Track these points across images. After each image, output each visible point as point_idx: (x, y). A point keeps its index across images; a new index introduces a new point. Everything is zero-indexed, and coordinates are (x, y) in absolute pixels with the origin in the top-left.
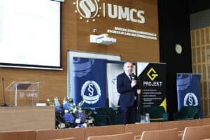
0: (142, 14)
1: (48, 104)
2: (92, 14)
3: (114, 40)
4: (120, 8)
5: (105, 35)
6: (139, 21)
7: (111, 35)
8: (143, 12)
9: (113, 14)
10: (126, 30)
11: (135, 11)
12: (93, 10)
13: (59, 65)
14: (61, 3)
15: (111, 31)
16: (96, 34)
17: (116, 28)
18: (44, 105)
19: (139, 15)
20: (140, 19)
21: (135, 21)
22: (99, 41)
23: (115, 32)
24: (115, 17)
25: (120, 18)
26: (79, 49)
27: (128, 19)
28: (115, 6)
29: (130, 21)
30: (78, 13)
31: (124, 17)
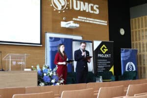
0: (97, 8)
1: (32, 70)
2: (63, 7)
3: (78, 25)
4: (82, 3)
5: (71, 22)
6: (95, 12)
7: (75, 22)
8: (98, 6)
9: (77, 7)
10: (85, 18)
11: (92, 5)
12: (63, 4)
15: (76, 19)
16: (66, 21)
17: (79, 17)
18: (30, 70)
19: (95, 8)
20: (96, 11)
21: (92, 12)
22: (67, 26)
23: (78, 20)
24: (78, 9)
25: (82, 10)
27: (87, 11)
28: (78, 2)
29: (89, 12)
30: (53, 6)
31: (85, 9)
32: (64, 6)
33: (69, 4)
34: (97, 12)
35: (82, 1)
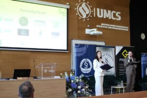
0: (119, 14)
2: (87, 15)
3: (101, 33)
4: (105, 11)
5: (95, 29)
6: (117, 19)
7: (99, 29)
8: (120, 13)
9: (100, 14)
10: (108, 25)
12: (87, 13)
13: (66, 49)
14: (68, 9)
15: (99, 26)
16: (90, 28)
17: (102, 24)
19: (117, 15)
20: (118, 18)
21: (115, 19)
22: (92, 33)
23: (101, 27)
24: (101, 16)
25: (105, 17)
26: (79, 38)
27: (110, 18)
28: (102, 10)
29: (111, 19)
30: (78, 15)
31: (107, 16)
32: (89, 14)
33: (93, 12)
34: (120, 19)
35: (105, 9)
